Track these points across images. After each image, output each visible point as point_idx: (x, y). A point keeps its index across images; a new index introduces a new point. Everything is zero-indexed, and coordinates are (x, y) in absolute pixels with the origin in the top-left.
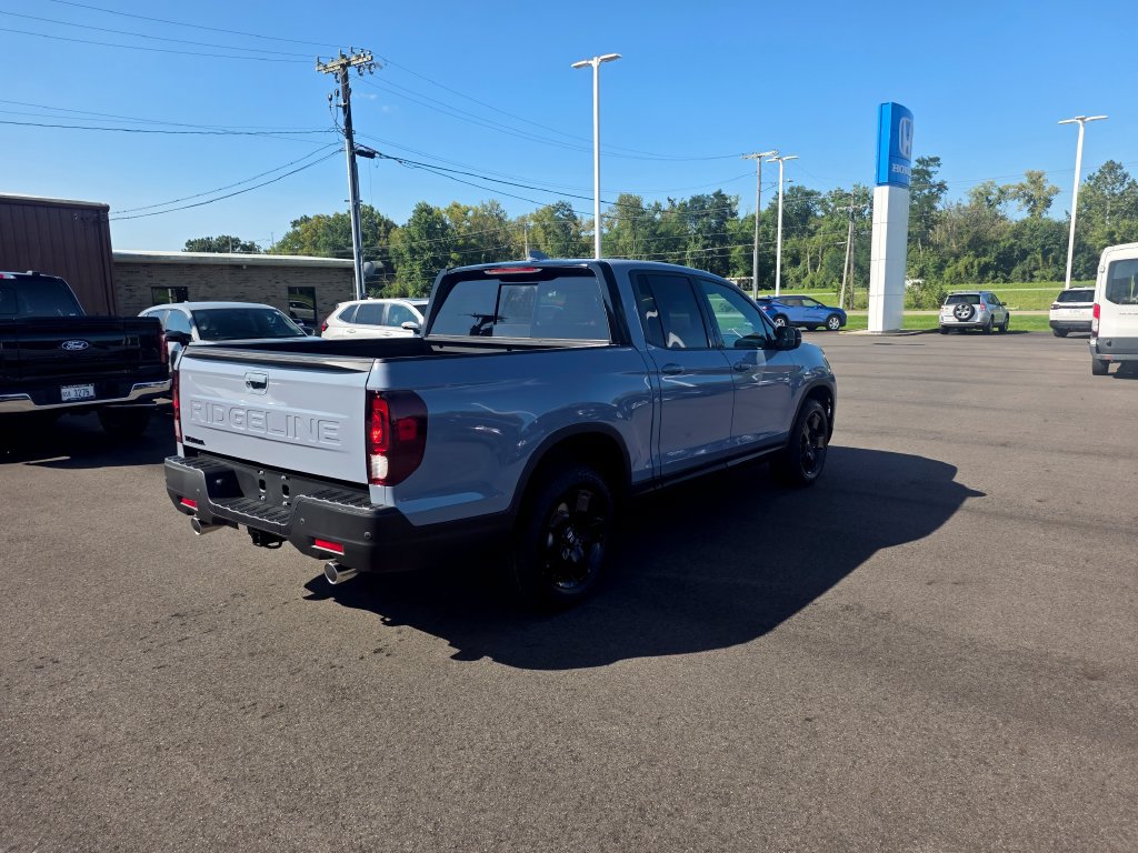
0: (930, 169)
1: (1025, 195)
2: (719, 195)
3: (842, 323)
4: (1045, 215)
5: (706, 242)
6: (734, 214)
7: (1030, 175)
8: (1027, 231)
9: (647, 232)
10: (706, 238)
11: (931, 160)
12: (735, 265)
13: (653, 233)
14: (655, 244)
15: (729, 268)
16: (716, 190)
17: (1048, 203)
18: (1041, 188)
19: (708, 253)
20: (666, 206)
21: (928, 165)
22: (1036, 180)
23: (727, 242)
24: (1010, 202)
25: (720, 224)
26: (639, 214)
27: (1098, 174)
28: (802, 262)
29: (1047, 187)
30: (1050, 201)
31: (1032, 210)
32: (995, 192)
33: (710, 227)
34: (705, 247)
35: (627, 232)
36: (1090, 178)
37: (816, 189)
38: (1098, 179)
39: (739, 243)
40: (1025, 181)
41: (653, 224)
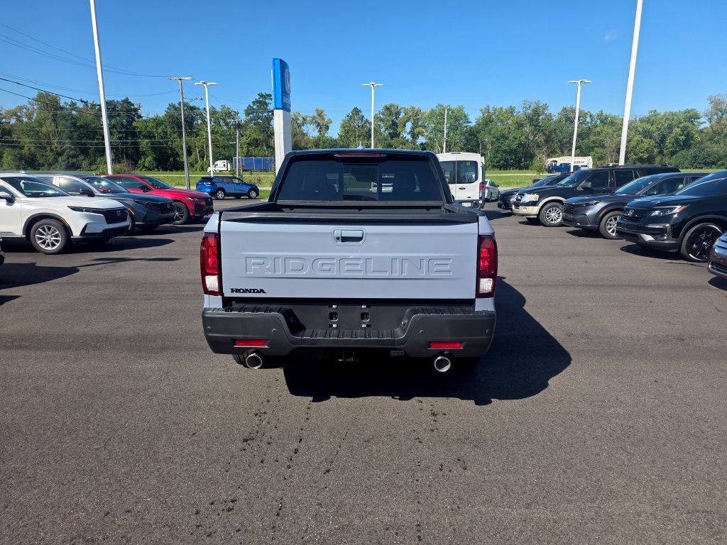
0: (267, 101)
1: (316, 122)
2: (126, 101)
3: (258, 195)
4: (326, 135)
5: (120, 135)
6: (140, 117)
7: (317, 111)
8: (321, 142)
9: (69, 124)
10: (120, 132)
11: (267, 95)
12: (144, 153)
13: (74, 125)
14: (76, 134)
15: (140, 155)
16: (124, 98)
17: (327, 128)
18: (323, 119)
19: (123, 143)
20: (80, 105)
21: (266, 99)
22: (320, 114)
23: (137, 136)
24: (308, 125)
25: (130, 123)
26: (56, 109)
27: (351, 114)
28: (194, 153)
29: (326, 120)
30: (328, 127)
31: (320, 131)
32: (301, 119)
33: (122, 124)
34: (120, 139)
35: (48, 122)
36: (348, 116)
37: (197, 106)
38: (351, 117)
39: (145, 137)
40: (315, 115)
41: (73, 118)
